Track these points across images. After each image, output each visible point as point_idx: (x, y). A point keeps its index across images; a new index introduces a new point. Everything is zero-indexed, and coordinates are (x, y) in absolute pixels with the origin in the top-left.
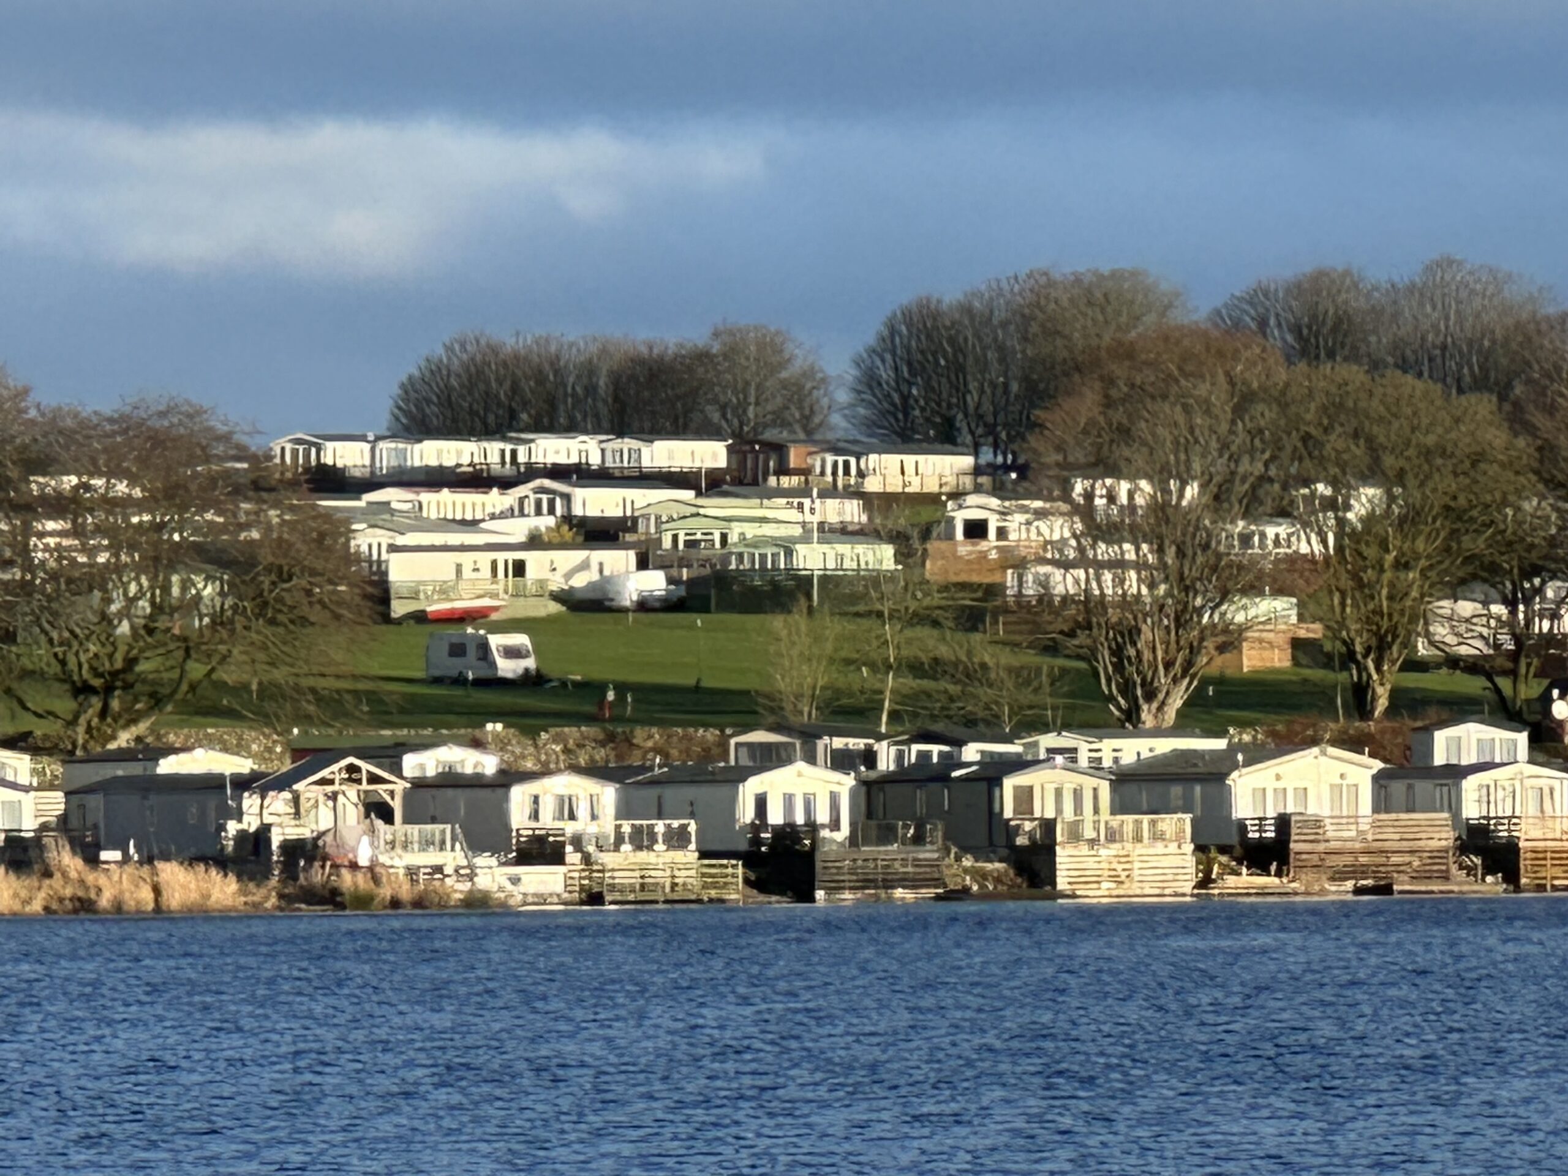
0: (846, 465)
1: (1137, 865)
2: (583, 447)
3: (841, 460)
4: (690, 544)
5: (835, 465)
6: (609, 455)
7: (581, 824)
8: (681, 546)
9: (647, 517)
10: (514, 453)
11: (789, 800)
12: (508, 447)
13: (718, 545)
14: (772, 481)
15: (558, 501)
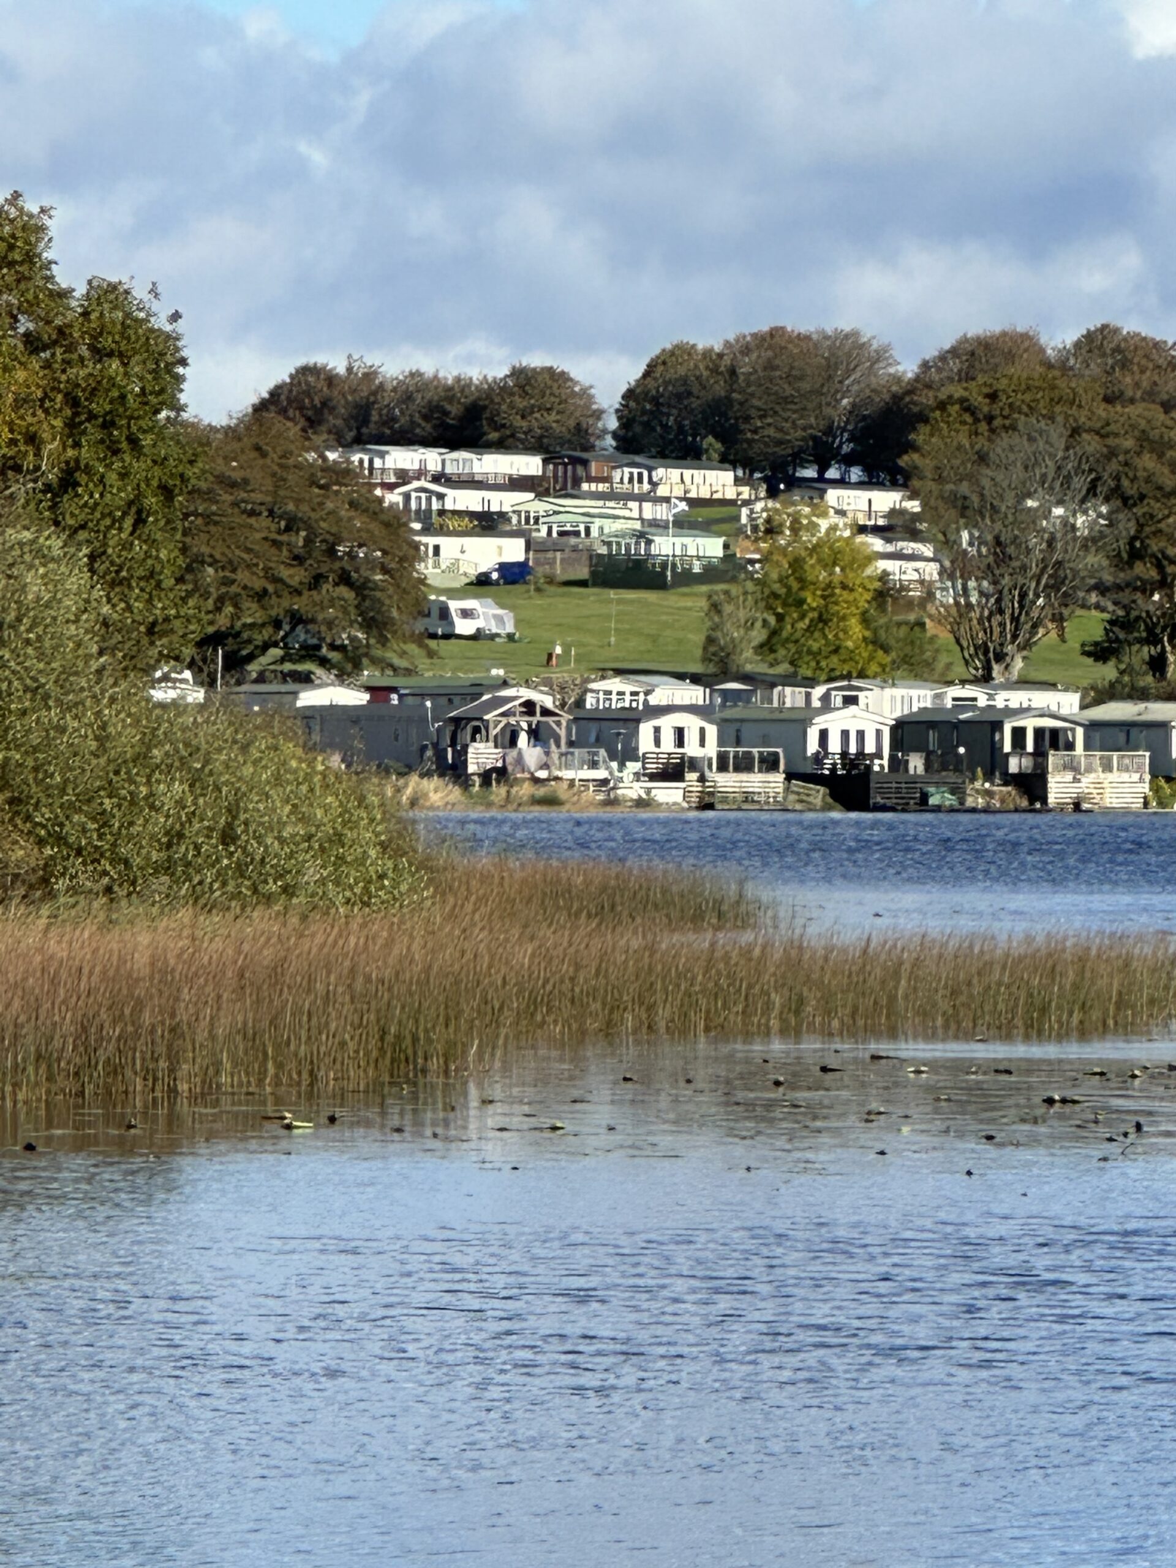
0: (640, 475)
1: (1108, 790)
2: (423, 457)
3: (635, 471)
4: (562, 534)
5: (631, 474)
6: (448, 463)
7: (692, 749)
8: (555, 535)
9: (518, 513)
10: (371, 462)
11: (845, 734)
12: (366, 458)
13: (583, 534)
14: (585, 486)
15: (434, 499)
